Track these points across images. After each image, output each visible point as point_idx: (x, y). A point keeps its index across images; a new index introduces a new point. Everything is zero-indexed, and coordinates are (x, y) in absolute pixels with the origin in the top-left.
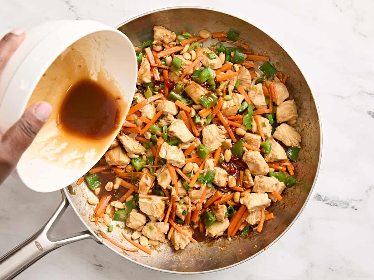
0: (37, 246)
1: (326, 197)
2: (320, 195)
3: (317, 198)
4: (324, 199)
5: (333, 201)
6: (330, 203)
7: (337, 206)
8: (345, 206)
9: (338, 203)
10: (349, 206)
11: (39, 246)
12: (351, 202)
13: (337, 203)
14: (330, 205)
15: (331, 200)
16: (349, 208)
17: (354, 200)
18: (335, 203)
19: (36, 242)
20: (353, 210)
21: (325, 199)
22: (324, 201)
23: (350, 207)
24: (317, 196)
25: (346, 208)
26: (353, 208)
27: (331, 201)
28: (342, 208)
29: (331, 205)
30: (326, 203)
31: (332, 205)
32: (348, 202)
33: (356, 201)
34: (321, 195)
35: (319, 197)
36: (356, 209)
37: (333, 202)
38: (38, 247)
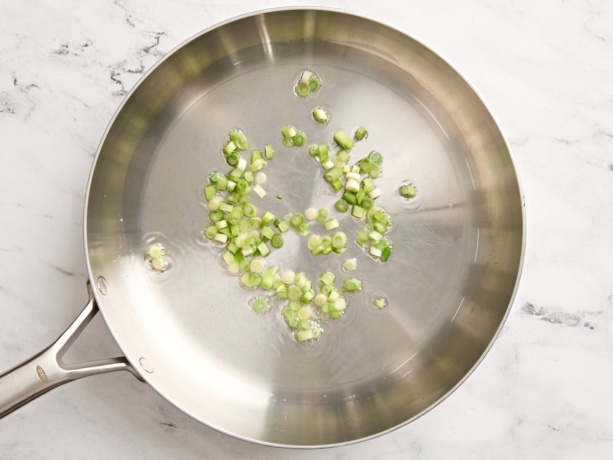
0: (39, 374)
1: (542, 308)
2: (531, 305)
3: (527, 309)
4: (538, 312)
5: (554, 314)
6: (549, 318)
7: (560, 322)
8: (573, 322)
9: (562, 318)
10: (580, 322)
11: (42, 375)
12: (584, 316)
13: (560, 318)
14: (549, 320)
15: (551, 312)
16: (581, 325)
17: (588, 313)
18: (557, 318)
19: (38, 367)
20: (588, 329)
21: (540, 311)
22: (538, 314)
23: (583, 324)
24: (527, 306)
25: (575, 325)
26: (586, 325)
27: (549, 315)
28: (569, 325)
29: (550, 322)
30: (542, 319)
31: (552, 320)
32: (579, 315)
33: (592, 313)
34: (533, 305)
35: (529, 308)
36: (592, 328)
37: (554, 316)
38: (40, 376)
